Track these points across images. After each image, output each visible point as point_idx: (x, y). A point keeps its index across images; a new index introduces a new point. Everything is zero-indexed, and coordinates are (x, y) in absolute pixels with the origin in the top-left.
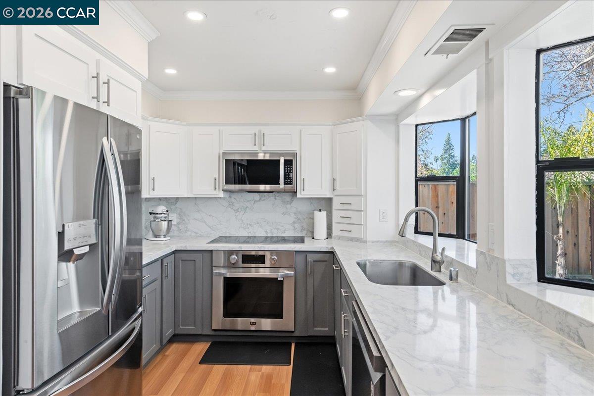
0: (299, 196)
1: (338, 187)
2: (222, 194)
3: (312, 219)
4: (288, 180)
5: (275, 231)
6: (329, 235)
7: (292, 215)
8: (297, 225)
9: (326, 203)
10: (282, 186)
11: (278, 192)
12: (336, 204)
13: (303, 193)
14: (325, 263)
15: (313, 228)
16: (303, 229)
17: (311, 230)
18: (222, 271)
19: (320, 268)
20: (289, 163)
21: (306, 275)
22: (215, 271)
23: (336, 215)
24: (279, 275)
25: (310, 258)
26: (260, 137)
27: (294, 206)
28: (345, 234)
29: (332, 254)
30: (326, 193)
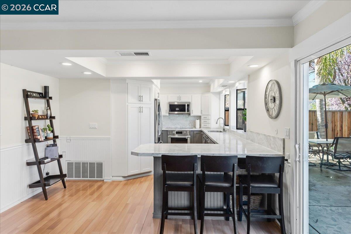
0: (191, 115)
1: (203, 113)
2: (168, 115)
3: (195, 122)
4: (188, 110)
5: (183, 126)
6: (200, 127)
7: (189, 121)
8: (190, 124)
9: (199, 117)
10: (186, 112)
11: (185, 114)
12: (202, 118)
13: (192, 114)
14: (199, 134)
15: (195, 125)
16: (192, 126)
17: (194, 126)
18: (170, 136)
19: (198, 135)
20: (188, 105)
21: (194, 137)
22: (169, 136)
23: (202, 121)
24: (186, 137)
25: (195, 132)
26: (180, 98)
27: (190, 119)
28: (205, 126)
29: (201, 131)
30: (199, 114)
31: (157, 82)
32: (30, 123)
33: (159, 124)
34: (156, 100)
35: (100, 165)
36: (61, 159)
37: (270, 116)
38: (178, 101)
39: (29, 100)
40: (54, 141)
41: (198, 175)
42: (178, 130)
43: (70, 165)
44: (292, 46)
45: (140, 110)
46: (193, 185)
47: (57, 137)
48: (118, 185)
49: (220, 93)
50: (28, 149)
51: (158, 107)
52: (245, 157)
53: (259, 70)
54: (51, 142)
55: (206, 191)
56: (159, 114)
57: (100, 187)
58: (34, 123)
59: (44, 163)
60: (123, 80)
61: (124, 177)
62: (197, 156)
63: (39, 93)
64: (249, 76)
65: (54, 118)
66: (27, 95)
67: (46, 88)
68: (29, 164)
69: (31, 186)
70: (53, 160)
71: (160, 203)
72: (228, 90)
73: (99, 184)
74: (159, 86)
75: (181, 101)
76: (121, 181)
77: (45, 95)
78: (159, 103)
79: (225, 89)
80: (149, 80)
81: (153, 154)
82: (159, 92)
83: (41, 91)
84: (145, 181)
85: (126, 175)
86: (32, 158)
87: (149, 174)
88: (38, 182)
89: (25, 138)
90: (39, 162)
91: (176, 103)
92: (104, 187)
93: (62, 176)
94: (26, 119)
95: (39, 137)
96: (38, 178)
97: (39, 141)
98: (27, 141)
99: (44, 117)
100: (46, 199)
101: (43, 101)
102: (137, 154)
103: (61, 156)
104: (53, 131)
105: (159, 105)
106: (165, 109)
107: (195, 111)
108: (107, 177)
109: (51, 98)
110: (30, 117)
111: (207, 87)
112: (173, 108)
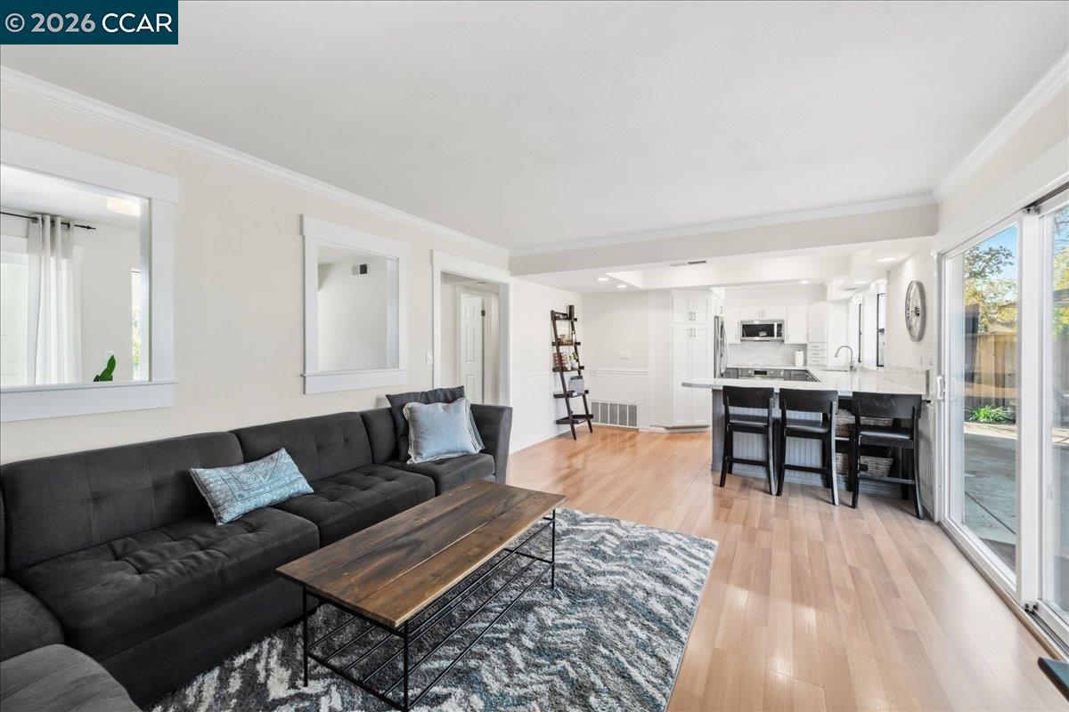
0: (785, 343)
1: (810, 338)
2: (739, 342)
3: (794, 356)
4: (779, 334)
5: (769, 362)
6: (805, 364)
7: (781, 354)
8: (783, 359)
9: (804, 347)
10: (775, 337)
11: (773, 341)
12: (809, 348)
13: (788, 341)
14: (801, 376)
15: (794, 361)
16: (787, 361)
20: (780, 326)
23: (809, 353)
25: (792, 373)
26: (763, 313)
27: (782, 349)
28: (815, 363)
29: (806, 371)
30: (803, 341)
31: (721, 292)
32: (558, 350)
33: (722, 356)
34: (716, 317)
35: (633, 409)
36: (587, 395)
37: (912, 337)
38: (760, 318)
39: (557, 322)
40: (579, 373)
41: (776, 421)
42: (758, 368)
43: (595, 405)
44: (934, 232)
45: (692, 334)
46: (767, 426)
47: (582, 368)
48: (656, 438)
49: (848, 301)
50: (555, 379)
51: (720, 329)
52: (851, 395)
53: (900, 265)
54: (575, 373)
55: (787, 435)
56: (722, 342)
57: (632, 438)
58: (562, 349)
59: (572, 396)
60: (666, 292)
61: (667, 428)
62: (773, 389)
63: (564, 314)
64: (889, 272)
65: (579, 344)
66: (555, 317)
67: (571, 308)
68: (556, 396)
69: (559, 422)
70: (579, 395)
71: (721, 452)
72: (860, 295)
73: (631, 433)
74: (723, 296)
75: (764, 318)
76: (663, 434)
77: (570, 316)
78: (722, 323)
79: (856, 293)
80: (706, 289)
81: (711, 386)
82: (722, 304)
83: (565, 311)
84: (699, 437)
85: (670, 426)
86: (560, 390)
87: (705, 430)
88: (567, 418)
89: (552, 366)
90: (567, 395)
91: (756, 323)
92: (638, 438)
93: (588, 417)
94: (553, 344)
95: (567, 366)
96: (566, 415)
97: (567, 370)
98: (554, 370)
99: (570, 343)
100: (575, 439)
101: (567, 323)
102: (690, 385)
103: (587, 392)
104: (577, 361)
105: (722, 327)
106: (733, 333)
107: (793, 335)
108: (642, 425)
109: (576, 320)
110: (558, 343)
111: (820, 291)
112: (750, 331)
